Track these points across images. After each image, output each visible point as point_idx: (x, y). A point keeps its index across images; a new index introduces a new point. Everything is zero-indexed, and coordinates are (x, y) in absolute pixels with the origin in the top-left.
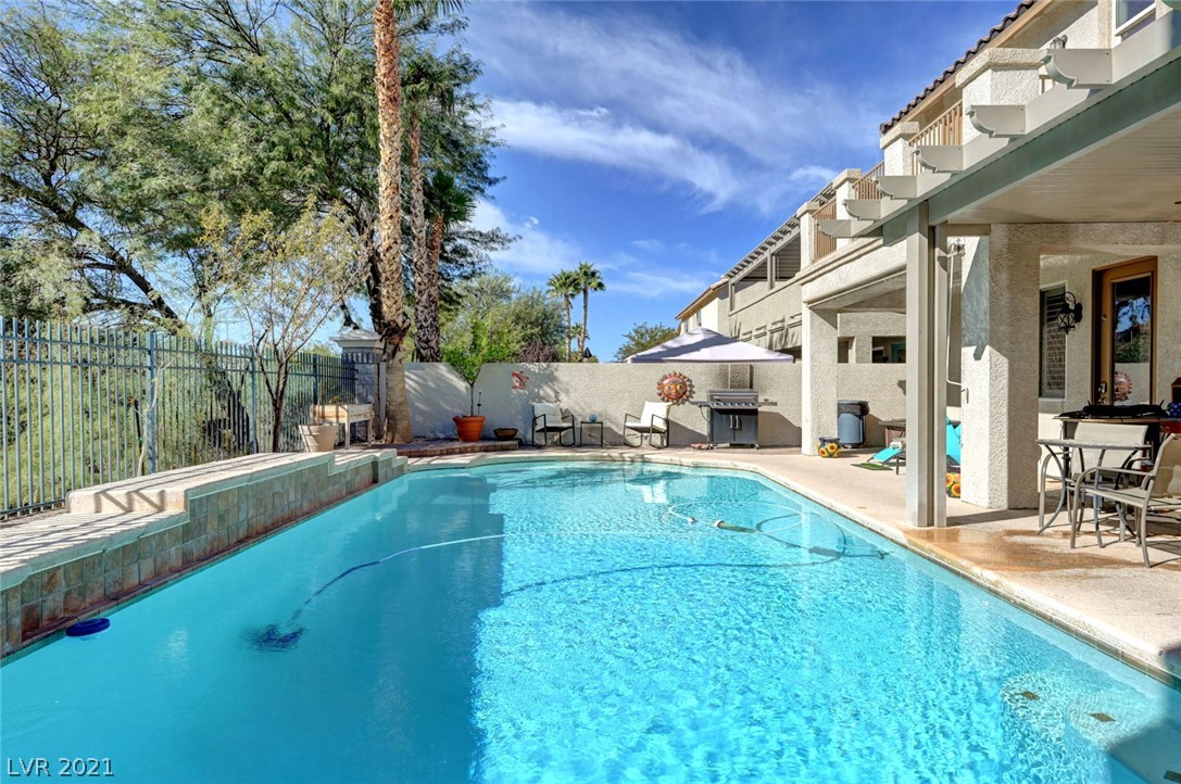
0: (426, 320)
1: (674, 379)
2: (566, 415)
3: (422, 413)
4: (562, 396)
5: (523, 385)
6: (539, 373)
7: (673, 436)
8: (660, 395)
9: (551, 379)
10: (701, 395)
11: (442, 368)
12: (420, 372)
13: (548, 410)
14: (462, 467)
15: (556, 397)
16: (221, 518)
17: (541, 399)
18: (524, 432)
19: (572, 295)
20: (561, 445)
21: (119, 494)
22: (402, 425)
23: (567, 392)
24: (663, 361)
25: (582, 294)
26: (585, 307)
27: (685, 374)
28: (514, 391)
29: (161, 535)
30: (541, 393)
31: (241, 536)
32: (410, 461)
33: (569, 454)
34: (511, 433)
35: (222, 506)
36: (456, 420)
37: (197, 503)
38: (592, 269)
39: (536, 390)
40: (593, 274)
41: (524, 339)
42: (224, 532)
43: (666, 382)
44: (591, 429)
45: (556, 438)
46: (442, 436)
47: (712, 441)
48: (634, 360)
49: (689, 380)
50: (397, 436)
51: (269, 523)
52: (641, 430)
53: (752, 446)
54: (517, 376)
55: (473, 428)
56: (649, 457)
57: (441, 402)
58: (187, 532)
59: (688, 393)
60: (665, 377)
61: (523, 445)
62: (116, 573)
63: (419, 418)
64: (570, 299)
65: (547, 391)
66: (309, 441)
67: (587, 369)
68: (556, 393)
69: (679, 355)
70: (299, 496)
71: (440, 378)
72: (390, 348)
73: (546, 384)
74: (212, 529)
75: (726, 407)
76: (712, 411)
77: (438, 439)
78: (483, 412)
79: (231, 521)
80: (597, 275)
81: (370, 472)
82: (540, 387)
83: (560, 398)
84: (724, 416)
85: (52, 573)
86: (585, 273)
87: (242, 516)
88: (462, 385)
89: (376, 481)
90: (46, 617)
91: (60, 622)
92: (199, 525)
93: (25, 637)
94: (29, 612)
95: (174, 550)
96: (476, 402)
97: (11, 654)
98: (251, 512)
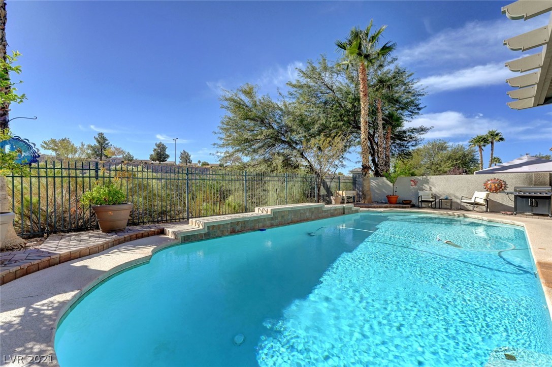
0: (382, 163)
1: (494, 181)
2: (434, 196)
3: (377, 194)
4: (433, 188)
5: (415, 184)
6: (422, 180)
7: (492, 207)
8: (485, 188)
9: (427, 182)
10: (510, 189)
11: (384, 179)
12: (377, 180)
13: (425, 195)
14: (381, 212)
15: (430, 189)
16: (283, 217)
17: (423, 190)
18: (414, 202)
19: (484, 146)
20: (432, 208)
21: (261, 209)
22: (368, 197)
23: (435, 187)
24: (495, 173)
25: (490, 144)
26: (492, 150)
27: (501, 178)
28: (411, 187)
29: (265, 218)
30: (423, 187)
31: (289, 222)
32: (361, 209)
33: (432, 211)
34: (408, 202)
35: (283, 214)
36: (387, 196)
37: (275, 212)
38: (496, 132)
39: (421, 186)
40: (497, 135)
41: (452, 166)
42: (283, 220)
43: (489, 182)
44: (447, 202)
45: (430, 205)
46: (384, 202)
47: (516, 211)
48: (477, 173)
49: (504, 182)
50: (366, 201)
51: (299, 220)
52: (472, 204)
53: (548, 215)
54: (413, 181)
55: (393, 200)
56: (467, 215)
57: (384, 190)
58: (272, 219)
59: (503, 188)
60: (489, 181)
61: (413, 206)
62: (253, 225)
63: (376, 195)
64: (483, 147)
65: (427, 187)
66: (333, 201)
68: (430, 187)
69: (506, 169)
70: (310, 214)
71: (384, 182)
72: (364, 173)
73: (426, 184)
74: (279, 219)
75: (525, 195)
76: (516, 197)
77: (382, 203)
78: (397, 194)
79: (285, 218)
80: (499, 134)
81: (342, 211)
82: (423, 185)
84: (524, 199)
85: (238, 222)
86: (492, 135)
87: (289, 217)
88: (391, 185)
89: (344, 213)
90: (237, 230)
91: (239, 232)
92: (276, 218)
93: (231, 233)
94: (233, 229)
95: (268, 222)
96: (395, 191)
97: (227, 235)
98: (292, 217)
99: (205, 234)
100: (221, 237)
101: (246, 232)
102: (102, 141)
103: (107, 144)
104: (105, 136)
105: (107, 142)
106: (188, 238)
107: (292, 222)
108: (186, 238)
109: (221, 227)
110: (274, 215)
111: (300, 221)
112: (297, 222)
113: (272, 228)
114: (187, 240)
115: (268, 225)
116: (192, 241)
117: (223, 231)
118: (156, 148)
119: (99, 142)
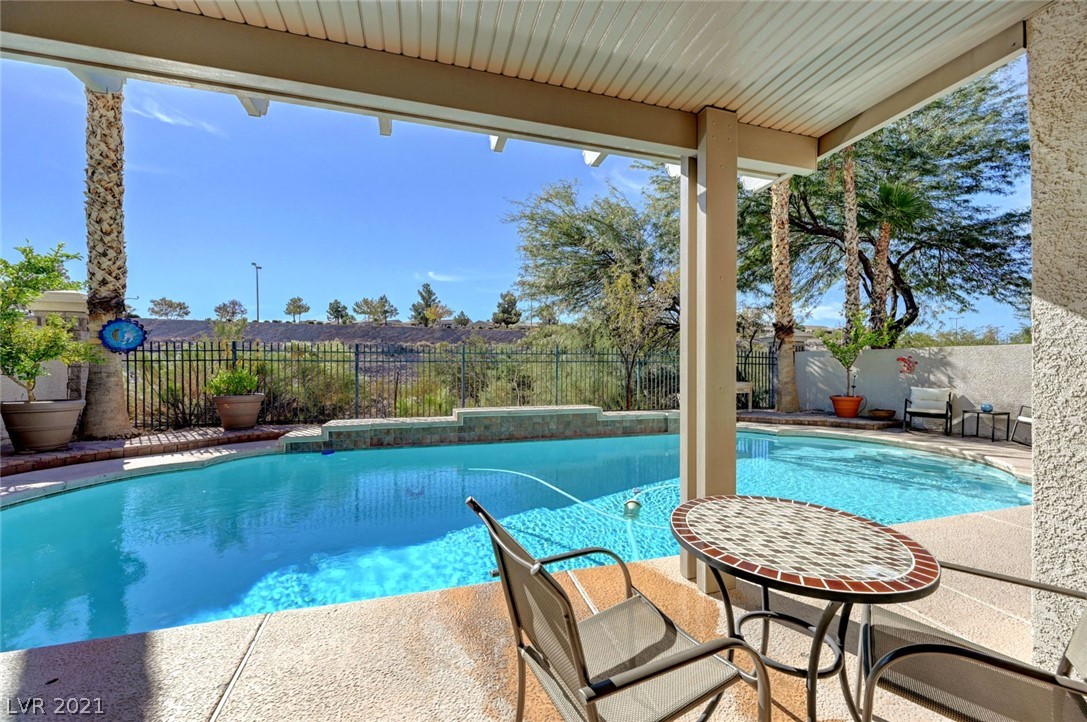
4: (958, 382)
5: (911, 370)
6: (930, 358)
9: (943, 363)
15: (950, 382)
16: (486, 428)
17: (926, 384)
23: (964, 379)
28: (902, 376)
29: (445, 428)
30: (932, 378)
31: (503, 437)
34: (885, 414)
35: (487, 423)
36: (832, 399)
37: (466, 418)
39: (926, 375)
42: (488, 433)
51: (530, 436)
54: (904, 360)
55: (847, 407)
58: (461, 429)
62: (418, 436)
65: (939, 376)
67: (991, 352)
68: (949, 377)
70: (561, 427)
73: (938, 368)
74: (479, 431)
79: (494, 429)
81: (662, 425)
82: (930, 372)
83: (954, 384)
89: (666, 431)
90: (386, 442)
91: (389, 445)
92: (471, 429)
93: (371, 445)
94: (379, 440)
95: (452, 434)
96: (851, 384)
97: (365, 449)
98: (512, 429)
99: (325, 443)
100: (352, 450)
101: (402, 447)
102: (428, 295)
103: (434, 300)
104: (432, 288)
105: (433, 298)
106: (296, 447)
107: (511, 439)
108: (294, 446)
109: (353, 435)
110: (465, 422)
111: (532, 437)
112: (525, 439)
113: (462, 444)
114: (296, 449)
115: (453, 439)
116: (303, 452)
117: (356, 442)
118: (501, 301)
119: (423, 298)
